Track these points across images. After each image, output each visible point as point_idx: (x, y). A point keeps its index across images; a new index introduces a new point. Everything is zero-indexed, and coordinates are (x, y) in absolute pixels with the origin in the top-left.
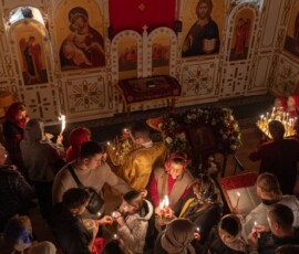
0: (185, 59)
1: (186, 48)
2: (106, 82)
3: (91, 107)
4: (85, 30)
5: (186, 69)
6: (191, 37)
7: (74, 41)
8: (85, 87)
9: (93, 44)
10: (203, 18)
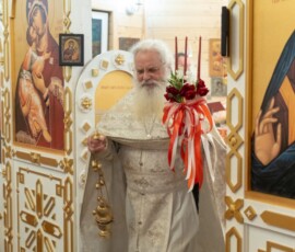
9: (53, 84)
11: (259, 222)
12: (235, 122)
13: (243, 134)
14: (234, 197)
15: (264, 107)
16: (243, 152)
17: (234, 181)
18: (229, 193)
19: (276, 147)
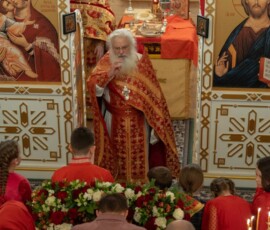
0: (220, 93)
1: (221, 71)
2: (62, 113)
3: (35, 155)
4: (25, 13)
5: (223, 111)
6: (232, 49)
7: (5, 32)
8: (24, 117)
9: (39, 41)
10: (257, 16)
11: (220, 98)
12: (208, 62)
13: (211, 67)
14: (206, 92)
15: (220, 55)
16: (211, 74)
17: (207, 85)
18: (204, 90)
19: (226, 70)
